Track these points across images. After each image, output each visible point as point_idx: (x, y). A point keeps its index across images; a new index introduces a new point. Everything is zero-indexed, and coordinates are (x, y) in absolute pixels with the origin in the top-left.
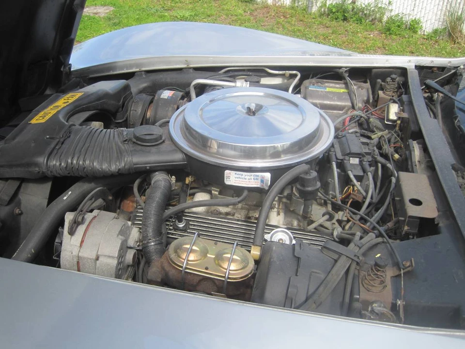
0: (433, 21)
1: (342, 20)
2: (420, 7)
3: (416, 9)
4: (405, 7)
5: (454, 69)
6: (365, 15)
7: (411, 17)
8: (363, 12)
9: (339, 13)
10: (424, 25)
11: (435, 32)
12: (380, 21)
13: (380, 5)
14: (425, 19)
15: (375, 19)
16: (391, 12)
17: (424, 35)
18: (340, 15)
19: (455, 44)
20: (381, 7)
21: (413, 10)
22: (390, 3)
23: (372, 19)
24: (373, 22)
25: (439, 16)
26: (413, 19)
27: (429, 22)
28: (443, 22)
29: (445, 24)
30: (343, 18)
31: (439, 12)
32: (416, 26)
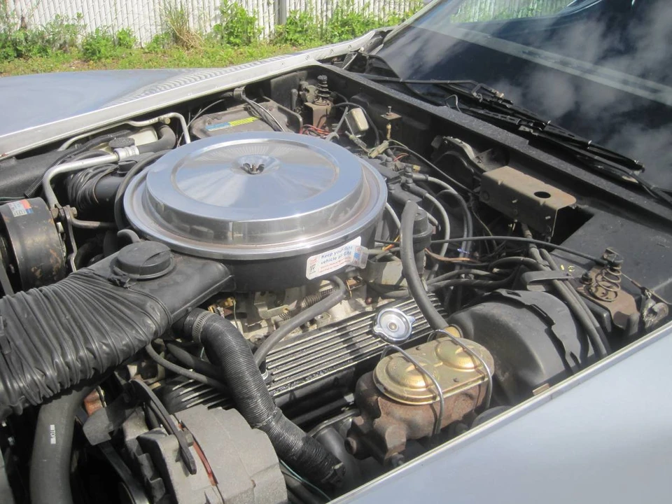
0: (148, 27)
1: (15, 57)
2: (125, 12)
3: (120, 17)
4: (104, 17)
5: (355, 54)
6: (48, 41)
7: (116, 29)
8: (43, 38)
9: (8, 49)
10: (137, 36)
11: (156, 40)
12: (73, 44)
13: (65, 23)
14: (137, 27)
15: (65, 42)
16: (85, 29)
17: (142, 48)
18: (10, 51)
19: (188, 49)
20: (67, 26)
21: (116, 18)
22: (79, 16)
23: (61, 45)
24: (64, 49)
25: (154, 18)
26: (120, 30)
27: (143, 30)
28: (162, 25)
29: (165, 26)
30: (16, 55)
31: (153, 14)
32: (128, 39)
